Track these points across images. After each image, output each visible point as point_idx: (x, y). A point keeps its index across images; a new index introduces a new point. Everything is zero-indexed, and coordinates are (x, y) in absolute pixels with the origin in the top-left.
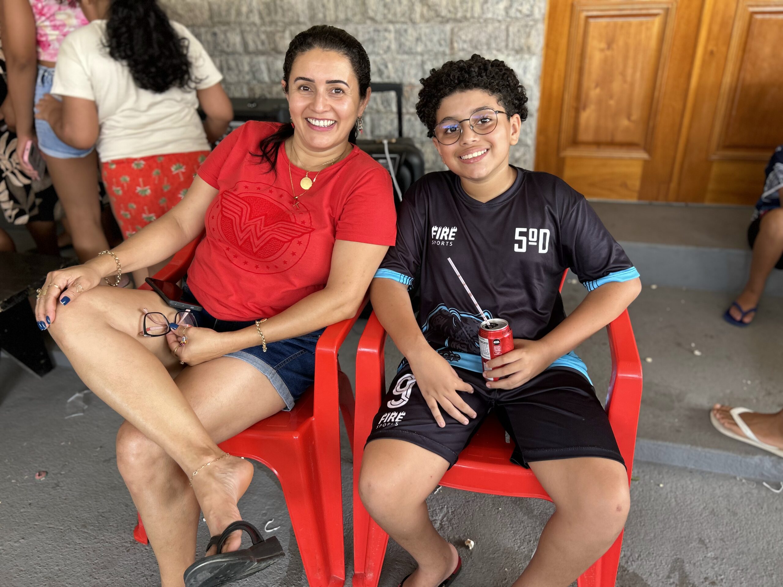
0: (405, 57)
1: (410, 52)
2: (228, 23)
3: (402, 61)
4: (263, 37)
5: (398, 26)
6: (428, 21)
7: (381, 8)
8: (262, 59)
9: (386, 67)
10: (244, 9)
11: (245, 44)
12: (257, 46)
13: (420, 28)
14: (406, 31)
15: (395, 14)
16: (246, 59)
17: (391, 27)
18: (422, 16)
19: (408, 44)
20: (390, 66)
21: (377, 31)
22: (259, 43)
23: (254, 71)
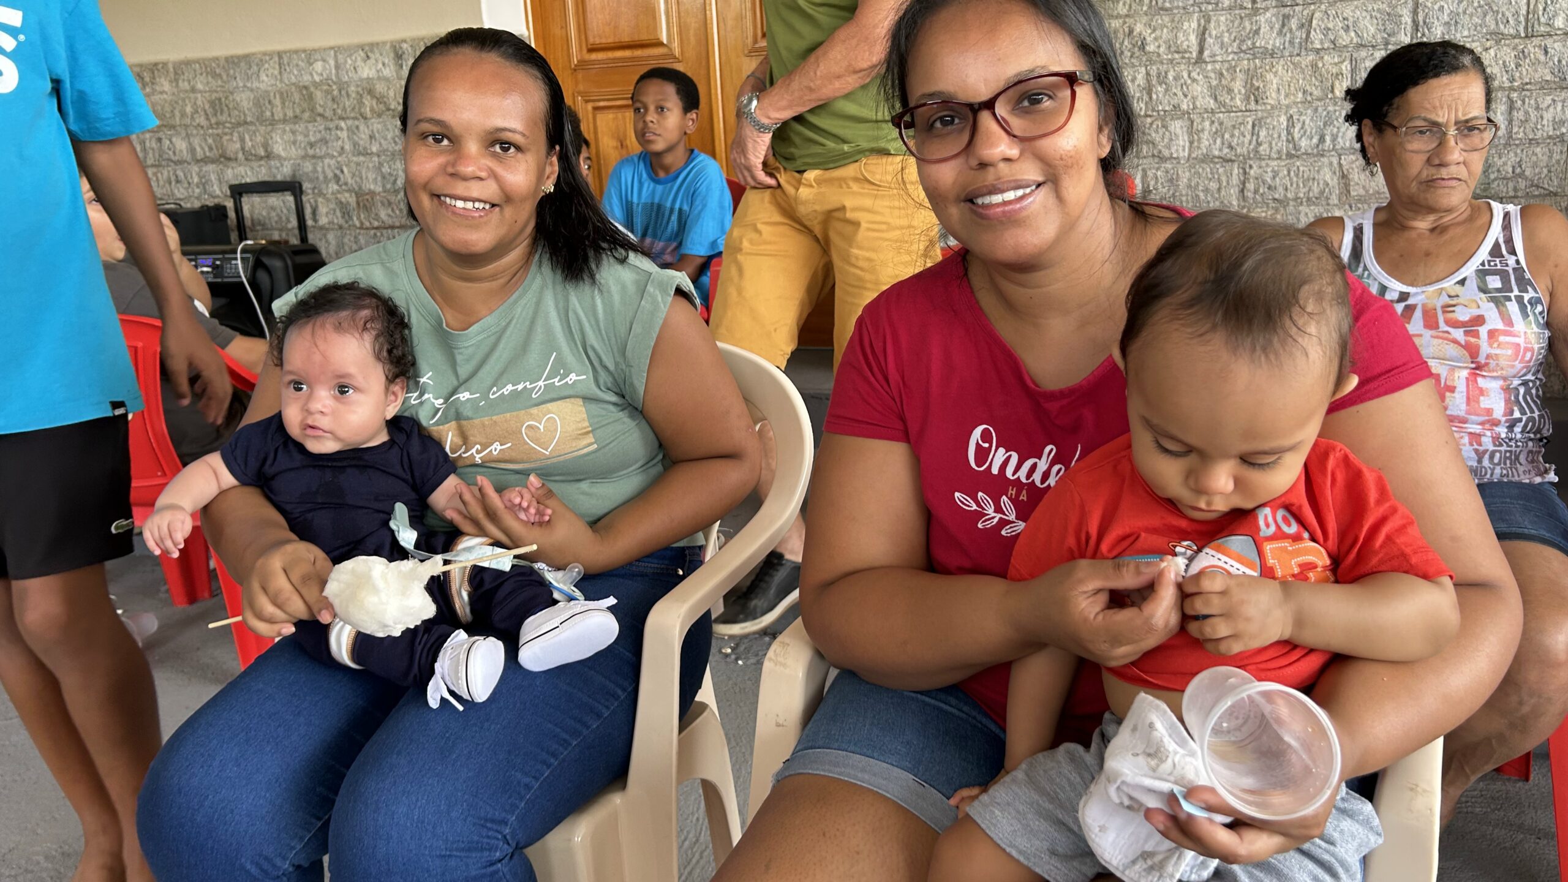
0: (362, 158)
1: (366, 153)
2: (173, 127)
3: (358, 164)
4: (210, 141)
5: (350, 122)
6: (379, 116)
7: (330, 103)
8: (211, 167)
9: (342, 172)
10: (189, 109)
11: (192, 150)
12: (204, 153)
13: (372, 125)
14: (357, 127)
15: (344, 109)
16: (195, 169)
17: (343, 124)
18: (372, 110)
19: (361, 143)
20: (345, 170)
21: (328, 129)
22: (207, 149)
23: (204, 184)
